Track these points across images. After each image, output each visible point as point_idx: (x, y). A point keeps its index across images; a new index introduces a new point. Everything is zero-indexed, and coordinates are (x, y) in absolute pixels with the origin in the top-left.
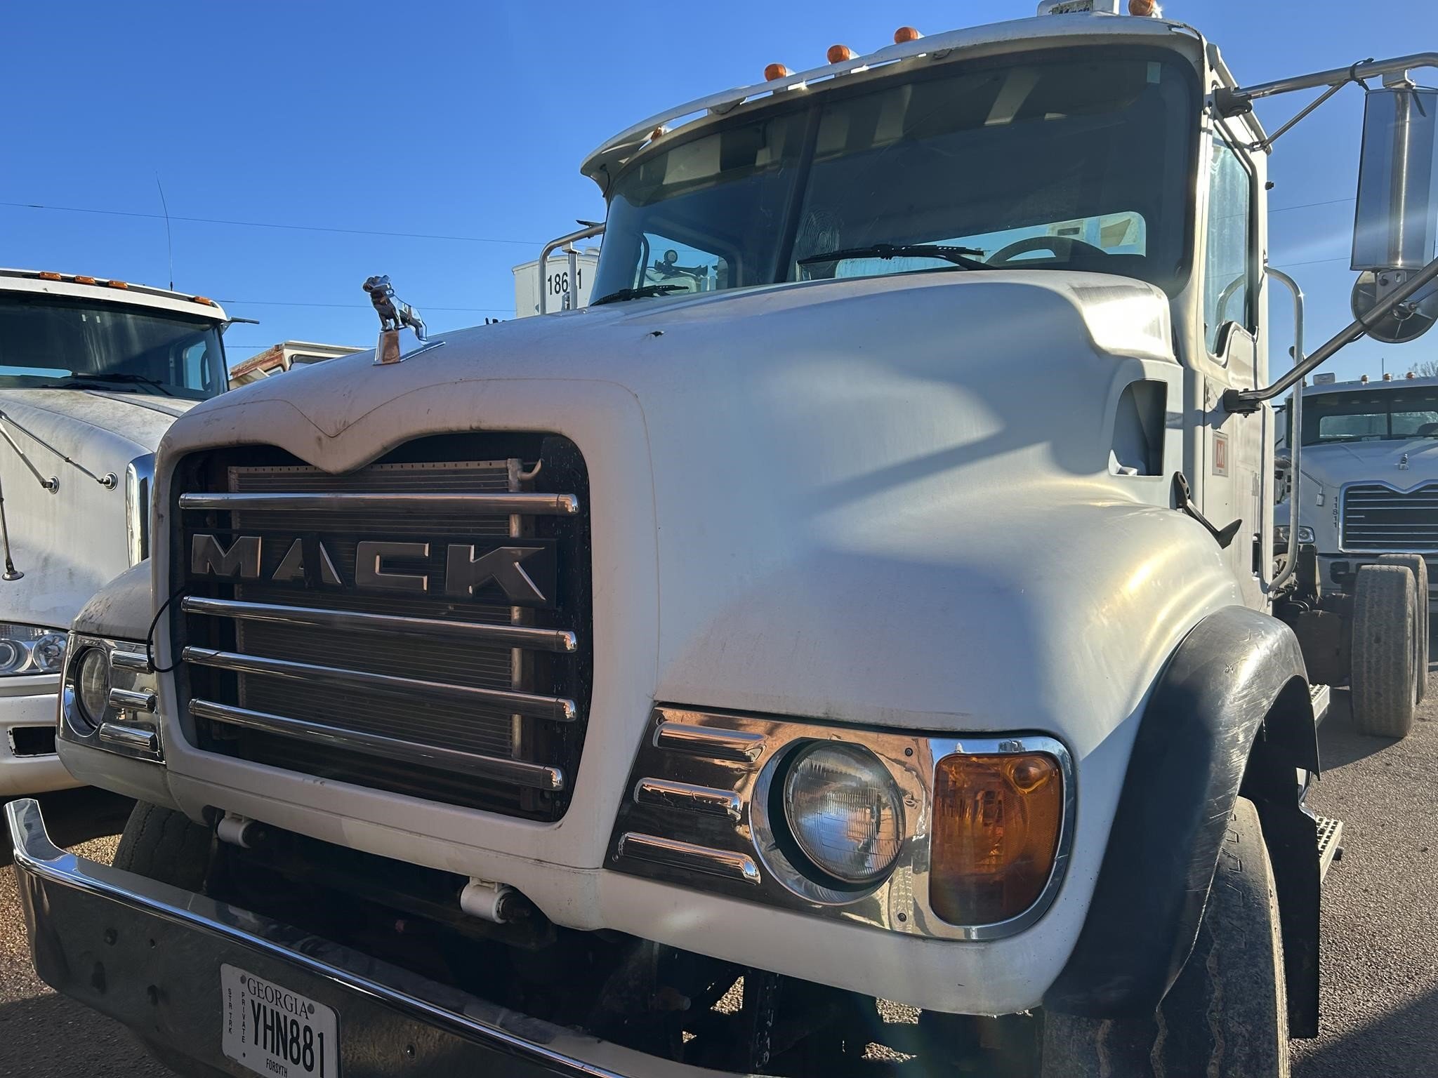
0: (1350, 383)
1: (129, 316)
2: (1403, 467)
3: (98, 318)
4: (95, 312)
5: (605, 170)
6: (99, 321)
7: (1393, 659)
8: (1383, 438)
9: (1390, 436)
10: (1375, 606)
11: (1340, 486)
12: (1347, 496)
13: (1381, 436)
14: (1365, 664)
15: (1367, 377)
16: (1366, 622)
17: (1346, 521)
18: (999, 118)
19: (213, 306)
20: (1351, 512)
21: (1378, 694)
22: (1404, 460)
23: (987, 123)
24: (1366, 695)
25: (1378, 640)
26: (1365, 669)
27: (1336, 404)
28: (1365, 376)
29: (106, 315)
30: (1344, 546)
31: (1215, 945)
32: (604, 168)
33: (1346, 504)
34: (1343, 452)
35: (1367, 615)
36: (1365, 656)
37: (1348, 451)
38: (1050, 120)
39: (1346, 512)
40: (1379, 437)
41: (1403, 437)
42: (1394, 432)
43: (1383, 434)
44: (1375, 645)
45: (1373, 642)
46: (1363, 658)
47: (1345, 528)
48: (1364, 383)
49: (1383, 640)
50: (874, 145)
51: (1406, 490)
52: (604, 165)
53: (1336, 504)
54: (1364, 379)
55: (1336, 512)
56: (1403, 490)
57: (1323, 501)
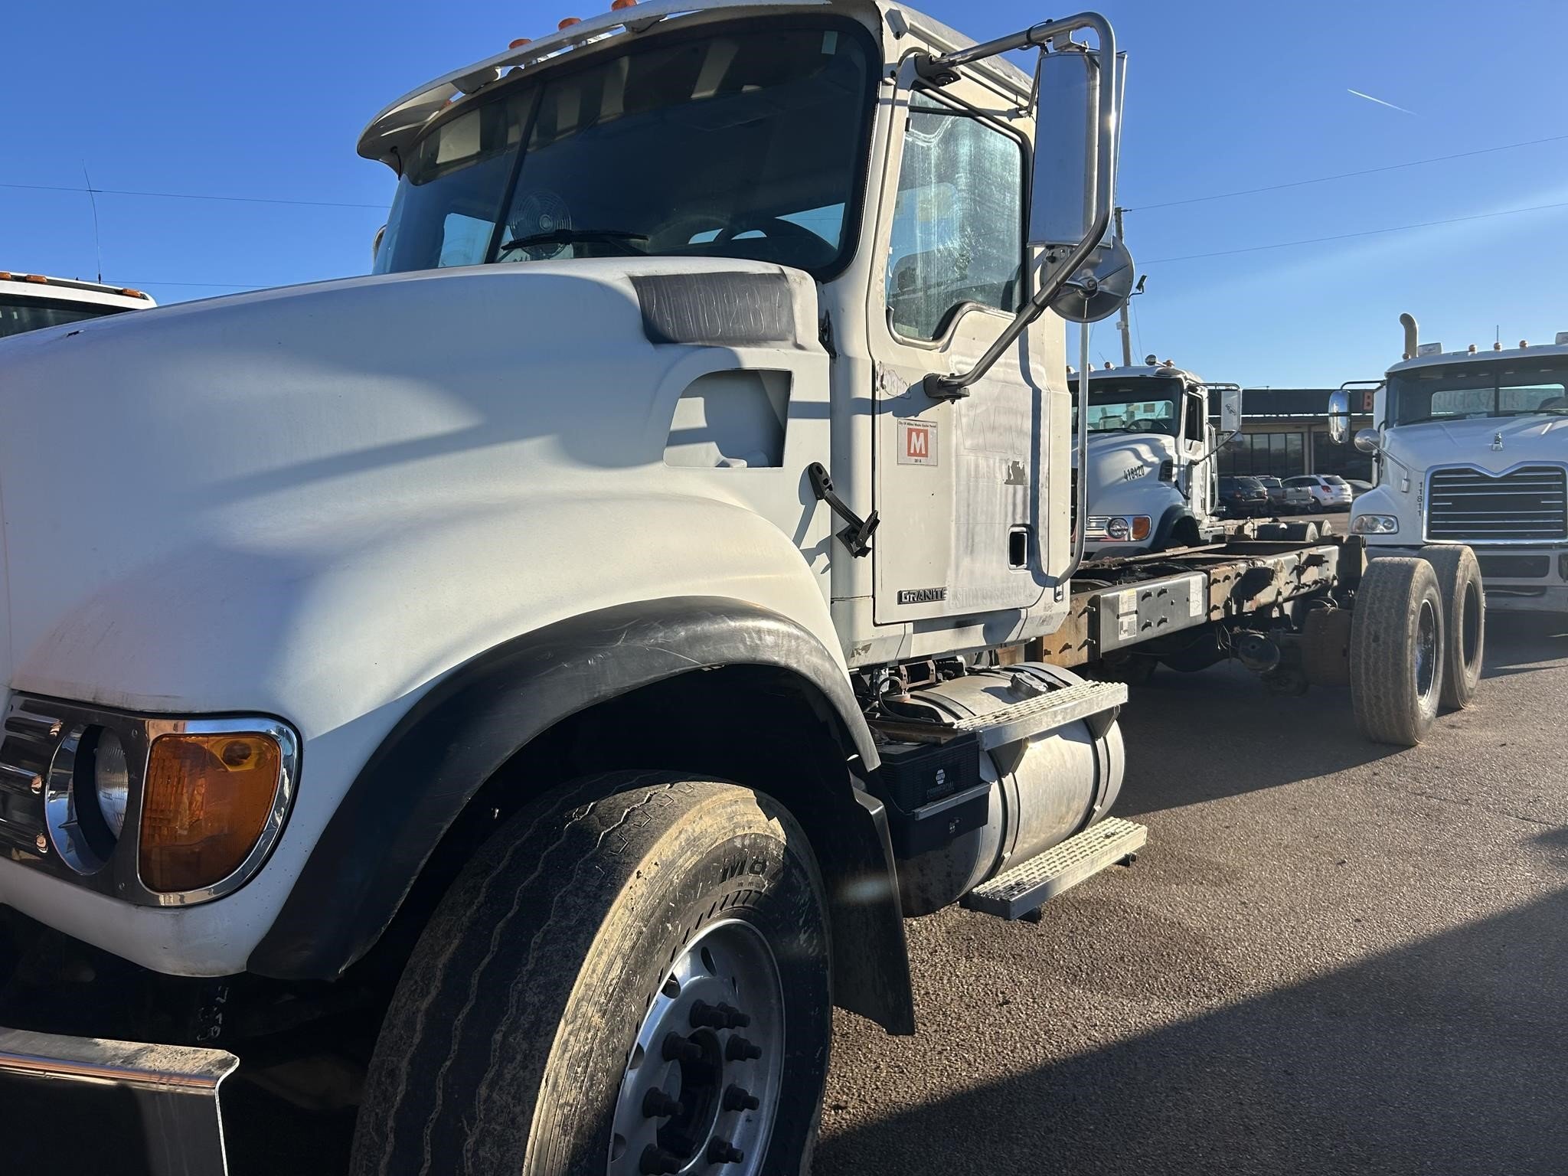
0: (1455, 354)
1: (49, 311)
2: (1497, 448)
3: (15, 314)
4: (12, 308)
5: (396, 152)
6: (16, 317)
7: (1391, 660)
8: (1489, 415)
9: (1497, 413)
10: (1377, 602)
11: (1425, 470)
12: (1433, 481)
13: (1488, 413)
14: (1363, 666)
15: (1475, 346)
16: (1366, 620)
17: (1431, 508)
18: (703, 92)
19: (144, 299)
20: (1437, 499)
21: (1377, 697)
22: (1497, 440)
23: (695, 96)
24: (1365, 699)
25: (1376, 639)
26: (1363, 671)
27: (1440, 377)
28: (1472, 346)
29: (24, 311)
30: (1429, 536)
31: (550, 922)
32: (395, 150)
33: (1432, 490)
34: (1439, 431)
35: (1367, 612)
36: (1363, 656)
37: (1444, 430)
38: (748, 92)
39: (1432, 499)
40: (1485, 414)
41: (1511, 414)
42: (1502, 408)
43: (1490, 410)
44: (1373, 645)
45: (1371, 641)
46: (1360, 658)
47: (1430, 518)
48: (1470, 353)
49: (1381, 639)
50: (600, 122)
51: (1497, 474)
52: (396, 147)
53: (1421, 490)
54: (1472, 349)
55: (1420, 499)
56: (1493, 473)
57: (1409, 487)
